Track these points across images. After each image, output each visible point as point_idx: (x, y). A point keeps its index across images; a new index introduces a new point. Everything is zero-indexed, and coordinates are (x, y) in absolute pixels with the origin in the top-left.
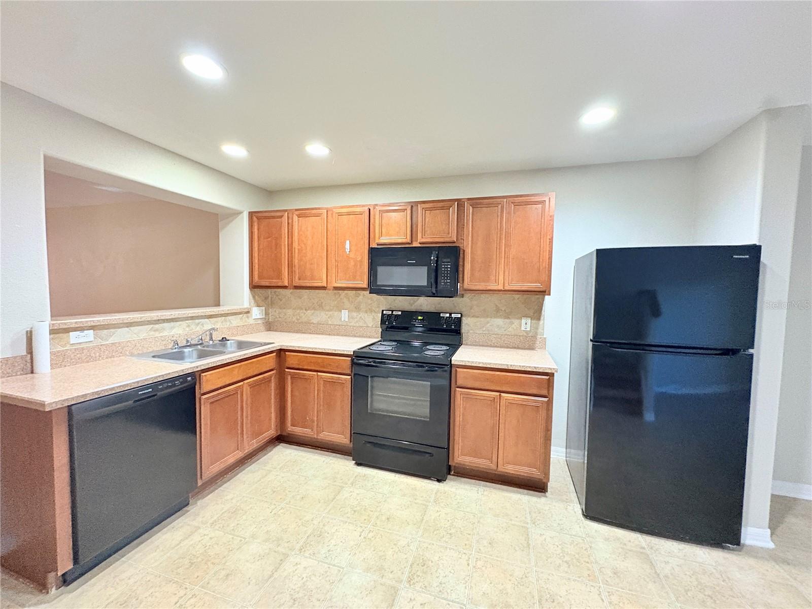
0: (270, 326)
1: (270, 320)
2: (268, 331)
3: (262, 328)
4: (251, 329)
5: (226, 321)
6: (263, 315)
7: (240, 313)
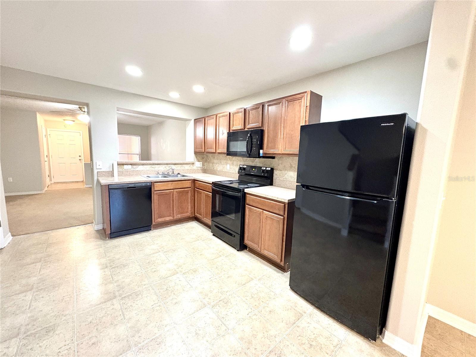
0: (205, 171)
1: (205, 168)
2: (203, 173)
3: (200, 171)
4: (194, 171)
5: (182, 166)
6: (201, 165)
7: (189, 164)
